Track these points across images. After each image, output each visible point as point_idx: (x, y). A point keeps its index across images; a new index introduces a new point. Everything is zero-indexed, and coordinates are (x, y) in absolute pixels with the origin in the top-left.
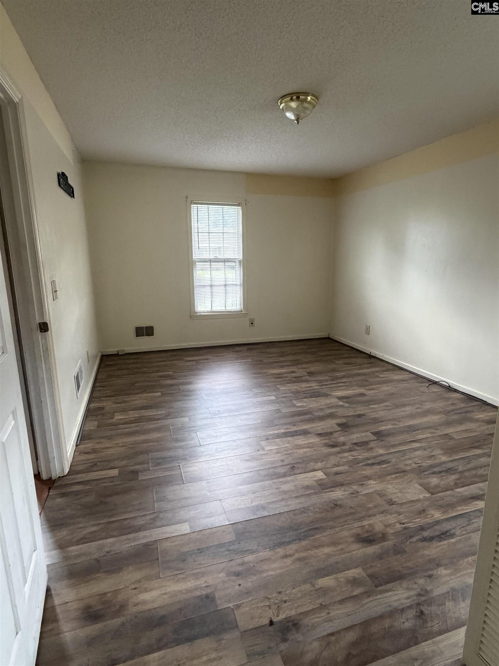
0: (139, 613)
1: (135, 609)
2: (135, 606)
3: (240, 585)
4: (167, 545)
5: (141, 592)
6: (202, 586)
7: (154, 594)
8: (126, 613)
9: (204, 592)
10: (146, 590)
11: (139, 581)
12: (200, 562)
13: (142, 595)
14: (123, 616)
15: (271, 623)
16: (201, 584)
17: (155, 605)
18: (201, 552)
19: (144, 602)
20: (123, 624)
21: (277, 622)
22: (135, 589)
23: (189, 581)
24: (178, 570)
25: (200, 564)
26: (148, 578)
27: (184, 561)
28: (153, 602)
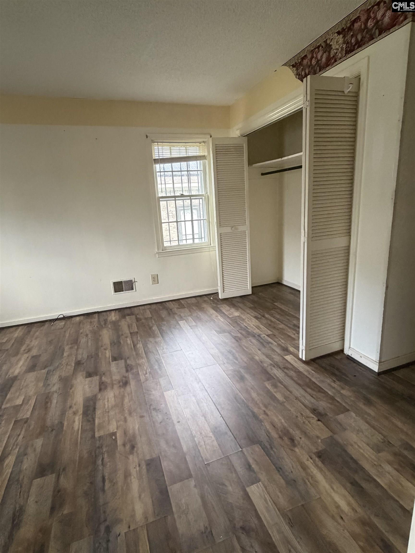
0: (360, 505)
1: (359, 510)
2: (356, 511)
3: (300, 438)
4: (283, 501)
5: (342, 511)
6: (312, 462)
7: (337, 498)
8: (366, 517)
9: (317, 459)
10: (338, 507)
11: (333, 517)
12: (291, 468)
13: (343, 508)
14: (370, 518)
15: (319, 420)
16: (311, 463)
17: (347, 494)
18: (280, 468)
19: (349, 504)
20: (377, 515)
21: (317, 418)
22: (342, 518)
23: (312, 472)
24: (305, 483)
25: (293, 467)
26: (325, 508)
27: (295, 481)
28: (344, 496)
